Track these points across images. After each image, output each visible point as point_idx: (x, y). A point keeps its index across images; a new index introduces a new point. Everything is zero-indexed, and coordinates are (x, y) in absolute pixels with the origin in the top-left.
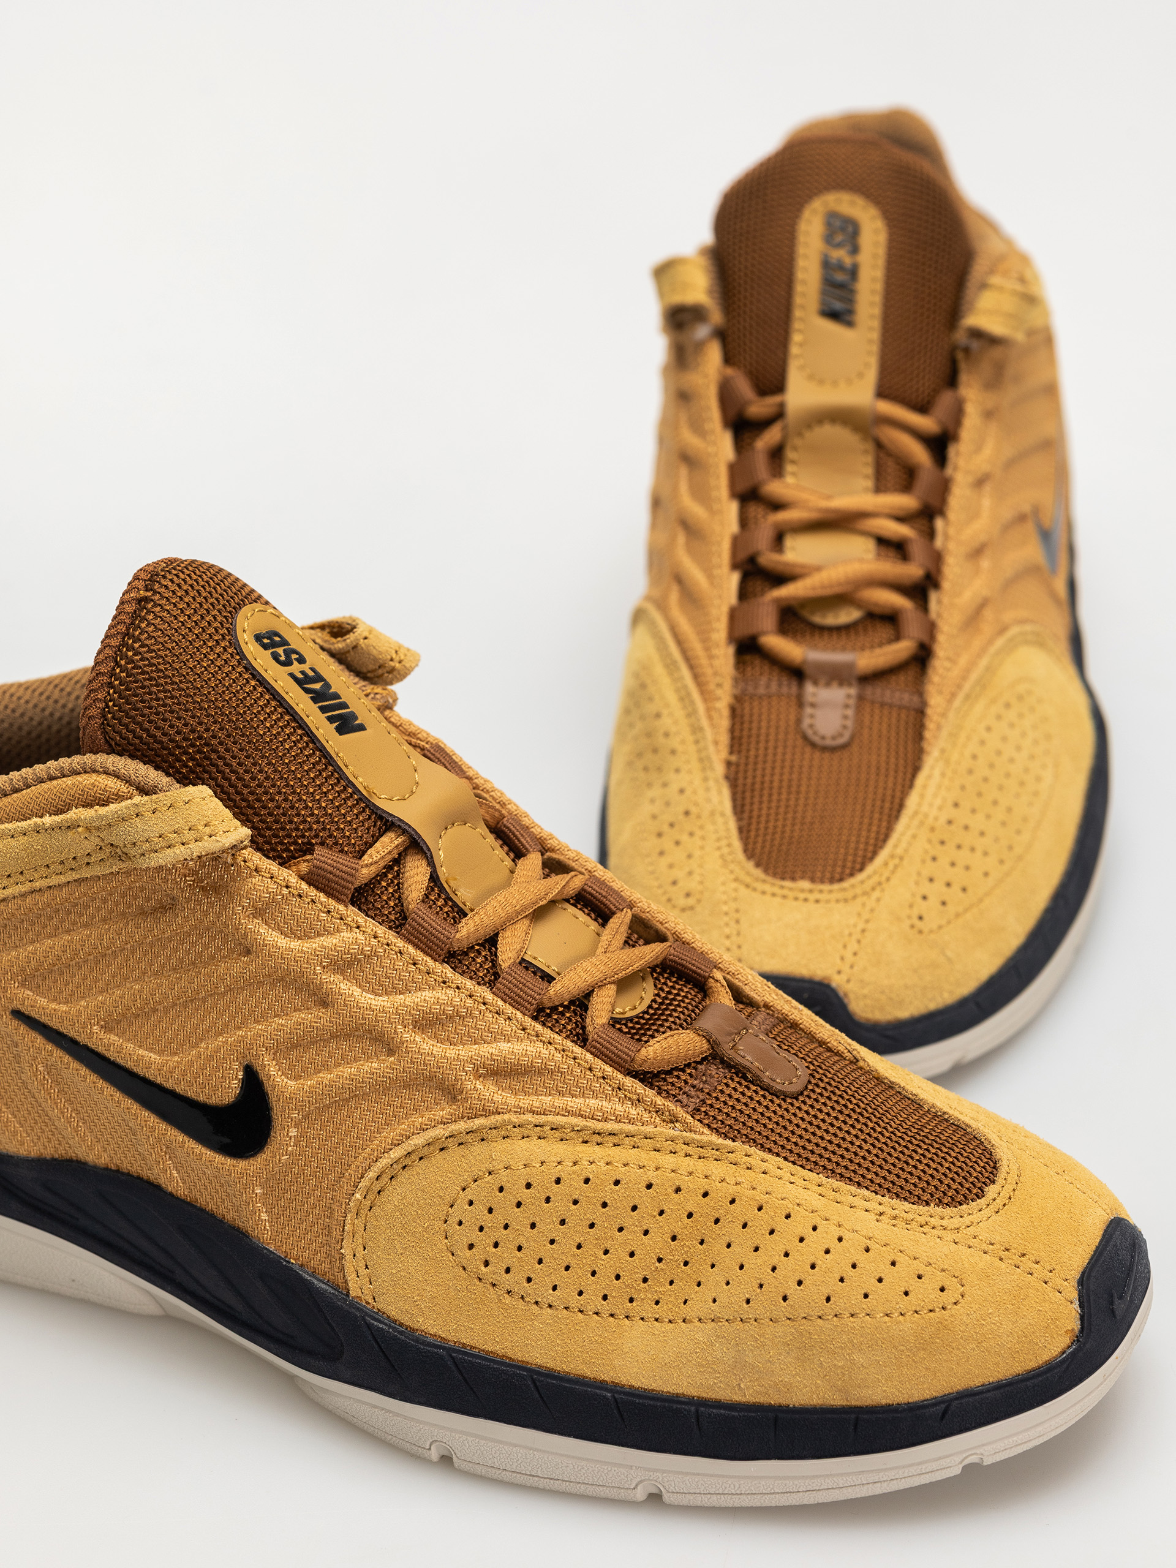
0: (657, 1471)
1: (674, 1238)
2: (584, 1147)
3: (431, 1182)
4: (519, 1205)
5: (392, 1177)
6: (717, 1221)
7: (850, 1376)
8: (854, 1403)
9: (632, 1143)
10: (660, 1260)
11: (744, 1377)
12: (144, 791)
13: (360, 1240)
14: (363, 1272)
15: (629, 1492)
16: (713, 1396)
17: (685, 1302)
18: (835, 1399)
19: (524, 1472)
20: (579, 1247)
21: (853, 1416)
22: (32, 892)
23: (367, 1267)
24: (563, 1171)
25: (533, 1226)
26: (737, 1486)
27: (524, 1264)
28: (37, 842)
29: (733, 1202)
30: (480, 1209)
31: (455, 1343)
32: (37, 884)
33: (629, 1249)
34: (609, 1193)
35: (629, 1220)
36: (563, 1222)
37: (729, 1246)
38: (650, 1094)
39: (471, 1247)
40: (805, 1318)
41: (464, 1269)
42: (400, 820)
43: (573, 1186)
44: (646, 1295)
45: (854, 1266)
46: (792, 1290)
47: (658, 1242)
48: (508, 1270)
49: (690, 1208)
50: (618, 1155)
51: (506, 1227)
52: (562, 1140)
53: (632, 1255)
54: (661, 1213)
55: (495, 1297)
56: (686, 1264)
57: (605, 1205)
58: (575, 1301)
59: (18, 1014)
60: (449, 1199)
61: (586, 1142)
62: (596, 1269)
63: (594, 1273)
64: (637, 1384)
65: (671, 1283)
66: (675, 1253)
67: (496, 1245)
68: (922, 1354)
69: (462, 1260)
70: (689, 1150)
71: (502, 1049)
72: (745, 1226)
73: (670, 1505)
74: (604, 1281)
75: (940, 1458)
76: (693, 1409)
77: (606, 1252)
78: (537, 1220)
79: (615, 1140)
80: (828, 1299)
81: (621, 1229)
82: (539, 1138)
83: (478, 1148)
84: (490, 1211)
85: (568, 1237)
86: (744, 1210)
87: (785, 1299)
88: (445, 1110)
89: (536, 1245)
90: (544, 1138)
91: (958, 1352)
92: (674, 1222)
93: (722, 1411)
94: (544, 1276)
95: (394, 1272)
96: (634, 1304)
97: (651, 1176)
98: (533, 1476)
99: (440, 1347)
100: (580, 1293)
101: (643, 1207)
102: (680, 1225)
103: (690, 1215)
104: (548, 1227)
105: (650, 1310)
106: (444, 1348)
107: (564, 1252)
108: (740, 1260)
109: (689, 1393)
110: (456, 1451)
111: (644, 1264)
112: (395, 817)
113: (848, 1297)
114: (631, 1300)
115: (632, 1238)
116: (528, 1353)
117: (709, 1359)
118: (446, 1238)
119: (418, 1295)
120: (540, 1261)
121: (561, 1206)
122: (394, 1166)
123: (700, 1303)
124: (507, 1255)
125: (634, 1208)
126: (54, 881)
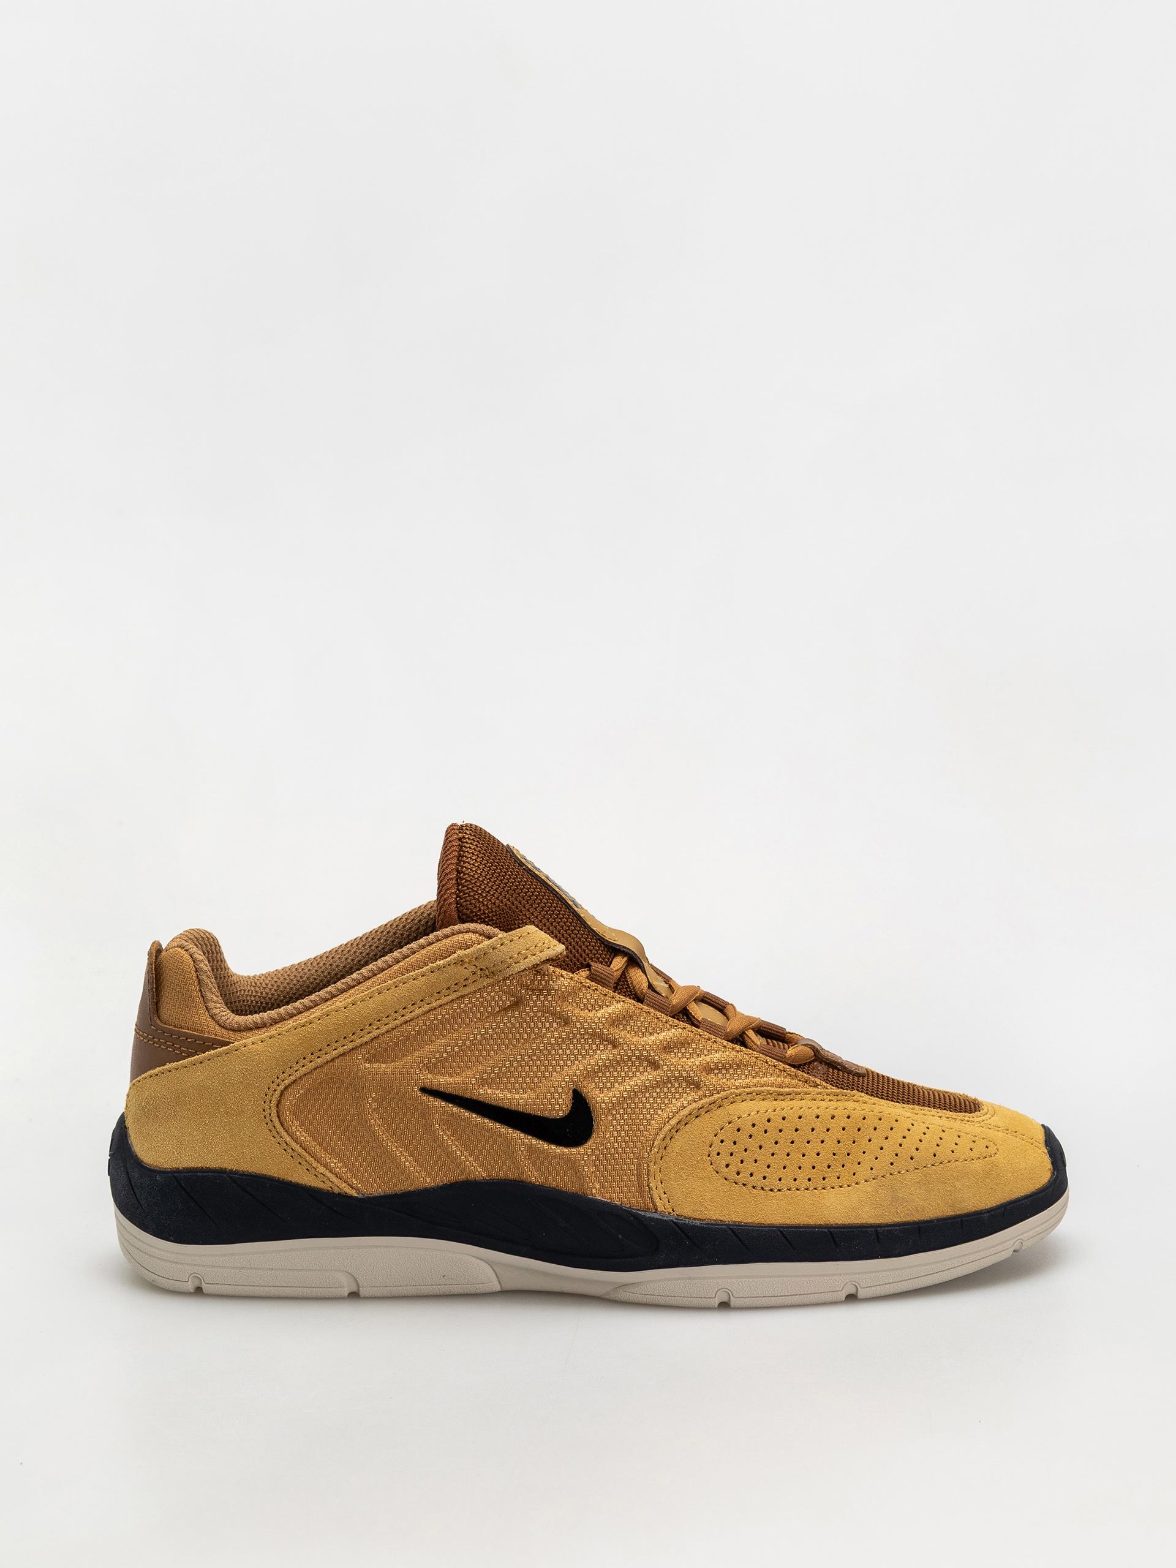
0: (855, 1274)
1: (839, 1142)
2: (775, 1102)
3: (696, 1135)
4: (751, 1136)
5: (672, 1138)
6: (859, 1130)
7: (955, 1196)
8: (958, 1213)
9: (800, 1097)
10: (834, 1154)
11: (899, 1206)
12: (489, 937)
13: (659, 1178)
14: (663, 1196)
15: (839, 1293)
16: (883, 1221)
17: (854, 1174)
18: (948, 1212)
19: (776, 1295)
20: (788, 1155)
21: (960, 1219)
22: (430, 1011)
23: (665, 1193)
24: (772, 1116)
25: (761, 1147)
26: (901, 1274)
27: (760, 1170)
28: (433, 977)
29: (864, 1119)
30: (729, 1143)
31: (729, 1222)
32: (434, 1004)
33: (816, 1151)
34: (798, 1123)
35: (812, 1136)
36: (776, 1143)
37: (870, 1141)
38: (800, 1073)
39: (727, 1166)
40: (925, 1167)
41: (726, 1179)
42: (624, 947)
43: (777, 1122)
44: (831, 1175)
45: (941, 1139)
46: (914, 1153)
47: (830, 1144)
48: (751, 1175)
49: (843, 1125)
50: (796, 1104)
51: (746, 1150)
52: (763, 1100)
53: (818, 1154)
54: (828, 1130)
55: (747, 1191)
56: (848, 1155)
57: (797, 1130)
58: (793, 1185)
59: (424, 1090)
60: (708, 1143)
61: (776, 1100)
62: (801, 1165)
63: (800, 1168)
64: (840, 1222)
65: (843, 1166)
66: (842, 1149)
67: (742, 1162)
68: (987, 1180)
69: (724, 1174)
70: (831, 1097)
71: (716, 1057)
72: (875, 1129)
73: (863, 1299)
74: (807, 1172)
75: (1003, 1242)
76: (873, 1230)
77: (804, 1155)
78: (762, 1143)
79: (791, 1097)
80: (935, 1155)
81: (808, 1142)
82: (751, 1100)
83: (719, 1111)
84: (735, 1143)
85: (781, 1150)
86: (871, 1122)
87: (912, 1159)
88: (694, 1095)
89: (764, 1157)
90: (754, 1100)
91: (1004, 1179)
92: (836, 1133)
93: (890, 1228)
94: (773, 1175)
95: (684, 1190)
96: (827, 1180)
97: (817, 1112)
98: (783, 1296)
99: (722, 1225)
100: (795, 1180)
101: (818, 1128)
102: (840, 1134)
103: (844, 1129)
104: (769, 1147)
105: (836, 1183)
106: (725, 1225)
107: (780, 1159)
108: (880, 1145)
109: (869, 1223)
110: (734, 1292)
111: (826, 1157)
112: (620, 946)
113: (944, 1153)
114: (824, 1179)
115: (816, 1145)
116: (773, 1218)
117: (877, 1199)
118: (711, 1164)
119: (702, 1199)
120: (769, 1167)
121: (773, 1134)
122: (672, 1130)
123: (863, 1172)
124: (749, 1166)
125: (813, 1130)
126: (445, 1000)
